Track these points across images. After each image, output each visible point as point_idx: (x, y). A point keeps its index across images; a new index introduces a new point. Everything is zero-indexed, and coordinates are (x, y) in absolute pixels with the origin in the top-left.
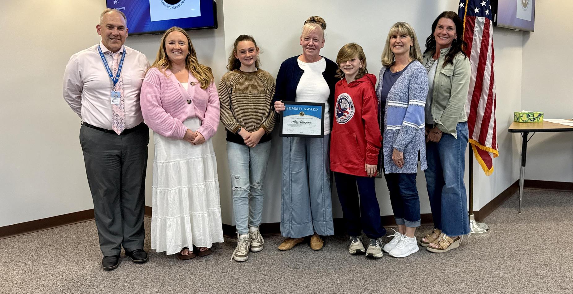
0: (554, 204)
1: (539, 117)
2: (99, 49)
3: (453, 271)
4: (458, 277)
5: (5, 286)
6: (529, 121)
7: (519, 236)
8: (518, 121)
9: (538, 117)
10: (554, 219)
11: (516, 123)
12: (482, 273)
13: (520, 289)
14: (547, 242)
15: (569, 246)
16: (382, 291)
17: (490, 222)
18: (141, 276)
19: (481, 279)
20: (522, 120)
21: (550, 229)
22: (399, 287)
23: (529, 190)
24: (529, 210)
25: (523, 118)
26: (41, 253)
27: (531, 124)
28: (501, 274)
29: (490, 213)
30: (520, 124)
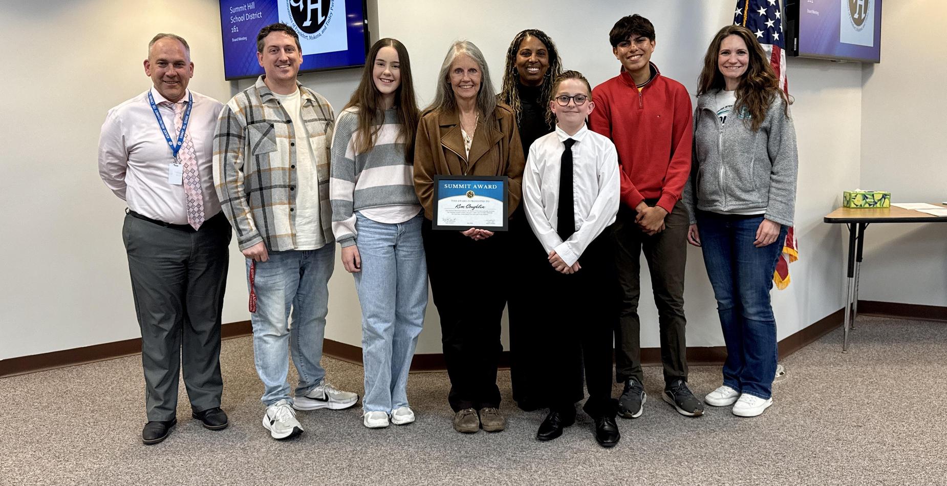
0: (907, 339)
1: (883, 199)
2: (151, 97)
3: (708, 430)
4: (714, 437)
5: (73, 425)
6: (867, 205)
7: (831, 384)
8: (848, 205)
9: (881, 199)
10: (898, 361)
11: (845, 209)
12: (753, 433)
13: (804, 457)
14: (874, 394)
15: (907, 401)
16: (593, 451)
17: (792, 363)
18: (255, 420)
19: (748, 442)
20: (855, 204)
21: (885, 376)
22: (620, 447)
23: (874, 317)
24: (862, 348)
25: (856, 201)
26: (125, 386)
27: (869, 210)
28: (782, 436)
29: (797, 350)
30: (852, 210)
